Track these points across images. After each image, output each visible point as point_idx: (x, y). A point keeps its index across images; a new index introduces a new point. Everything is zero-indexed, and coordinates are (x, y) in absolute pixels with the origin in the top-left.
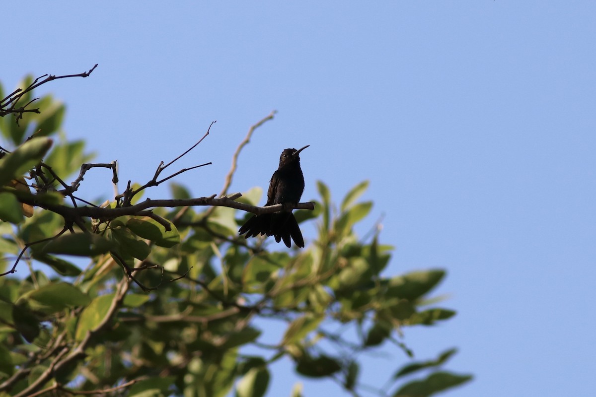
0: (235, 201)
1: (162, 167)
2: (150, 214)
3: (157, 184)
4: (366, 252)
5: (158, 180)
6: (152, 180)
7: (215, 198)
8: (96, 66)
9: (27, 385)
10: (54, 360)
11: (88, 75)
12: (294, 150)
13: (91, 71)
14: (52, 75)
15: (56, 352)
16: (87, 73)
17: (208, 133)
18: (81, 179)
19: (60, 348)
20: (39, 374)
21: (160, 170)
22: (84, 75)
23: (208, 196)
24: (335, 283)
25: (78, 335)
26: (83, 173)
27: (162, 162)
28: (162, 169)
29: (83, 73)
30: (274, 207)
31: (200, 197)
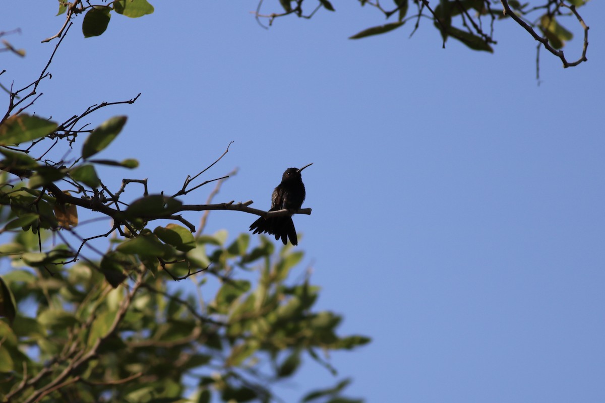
0: (249, 206)
1: (189, 179)
2: (179, 218)
3: (185, 193)
4: (299, 291)
5: (186, 190)
6: (181, 189)
7: (233, 204)
8: (139, 95)
9: (50, 381)
10: (70, 361)
11: (133, 102)
12: (296, 169)
13: (135, 99)
14: (105, 102)
15: (72, 356)
16: (132, 100)
17: (227, 151)
18: (122, 190)
19: (75, 353)
20: (59, 372)
21: (188, 181)
22: (130, 102)
23: (227, 202)
24: (272, 317)
25: (90, 342)
26: (124, 186)
27: (189, 176)
28: (189, 181)
29: (129, 100)
30: (279, 212)
31: (220, 203)
